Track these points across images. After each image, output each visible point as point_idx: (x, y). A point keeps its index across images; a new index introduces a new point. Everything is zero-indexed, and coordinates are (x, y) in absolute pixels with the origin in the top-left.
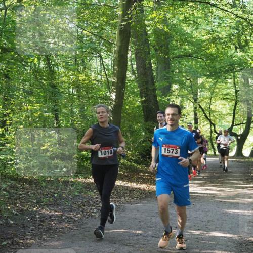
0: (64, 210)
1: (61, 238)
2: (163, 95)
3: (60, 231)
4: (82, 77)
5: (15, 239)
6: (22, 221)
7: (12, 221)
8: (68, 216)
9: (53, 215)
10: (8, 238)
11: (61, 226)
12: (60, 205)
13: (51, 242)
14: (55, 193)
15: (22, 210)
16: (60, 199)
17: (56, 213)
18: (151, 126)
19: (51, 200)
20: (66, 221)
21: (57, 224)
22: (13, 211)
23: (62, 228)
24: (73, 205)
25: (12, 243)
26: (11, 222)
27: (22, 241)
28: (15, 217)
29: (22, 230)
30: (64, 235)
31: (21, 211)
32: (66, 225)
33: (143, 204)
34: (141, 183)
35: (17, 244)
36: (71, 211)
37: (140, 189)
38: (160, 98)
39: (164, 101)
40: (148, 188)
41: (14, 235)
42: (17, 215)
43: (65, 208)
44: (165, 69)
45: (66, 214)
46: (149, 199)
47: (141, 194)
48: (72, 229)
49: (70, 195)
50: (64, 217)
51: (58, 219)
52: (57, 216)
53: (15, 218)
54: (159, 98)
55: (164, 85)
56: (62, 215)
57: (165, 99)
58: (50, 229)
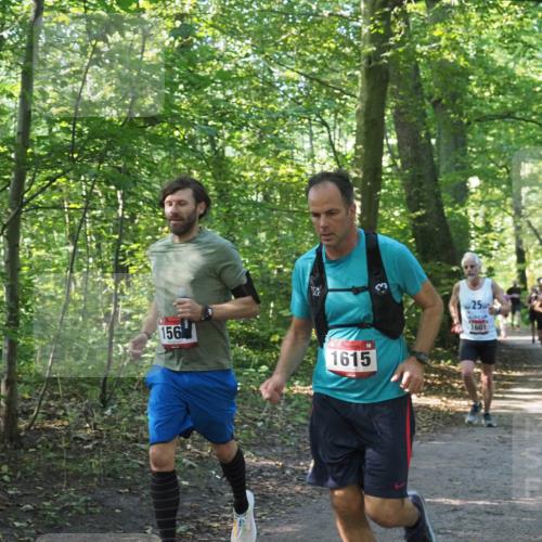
0: (284, 457)
1: (294, 516)
2: (455, 202)
3: (289, 501)
4: (284, 170)
5: (201, 520)
6: (205, 481)
7: (185, 480)
8: (296, 468)
9: (263, 466)
10: (187, 518)
11: (286, 490)
12: (274, 445)
13: (277, 526)
14: (256, 420)
15: (201, 457)
16: (272, 432)
17: (270, 463)
18: (436, 271)
19: (253, 434)
20: (295, 479)
21: (279, 486)
22: (184, 460)
23: (291, 495)
24: (300, 446)
25: (198, 528)
26: (185, 483)
27: (216, 525)
28: (189, 471)
29: (211, 501)
30: (299, 510)
31: (198, 458)
32: (298, 488)
33: (445, 441)
34: (425, 395)
35: (207, 531)
36: (300, 459)
37: (427, 407)
38: (450, 209)
39: (459, 215)
40: (444, 404)
41: (197, 510)
42: (191, 467)
43: (286, 451)
44: (457, 147)
45: (290, 466)
46: (455, 429)
47: (434, 418)
48: (312, 497)
49: (288, 422)
50: (288, 472)
51: (277, 477)
52: (272, 469)
53: (189, 474)
54: (447, 210)
55: (455, 180)
56: (283, 468)
57: (461, 211)
58: (267, 498)
